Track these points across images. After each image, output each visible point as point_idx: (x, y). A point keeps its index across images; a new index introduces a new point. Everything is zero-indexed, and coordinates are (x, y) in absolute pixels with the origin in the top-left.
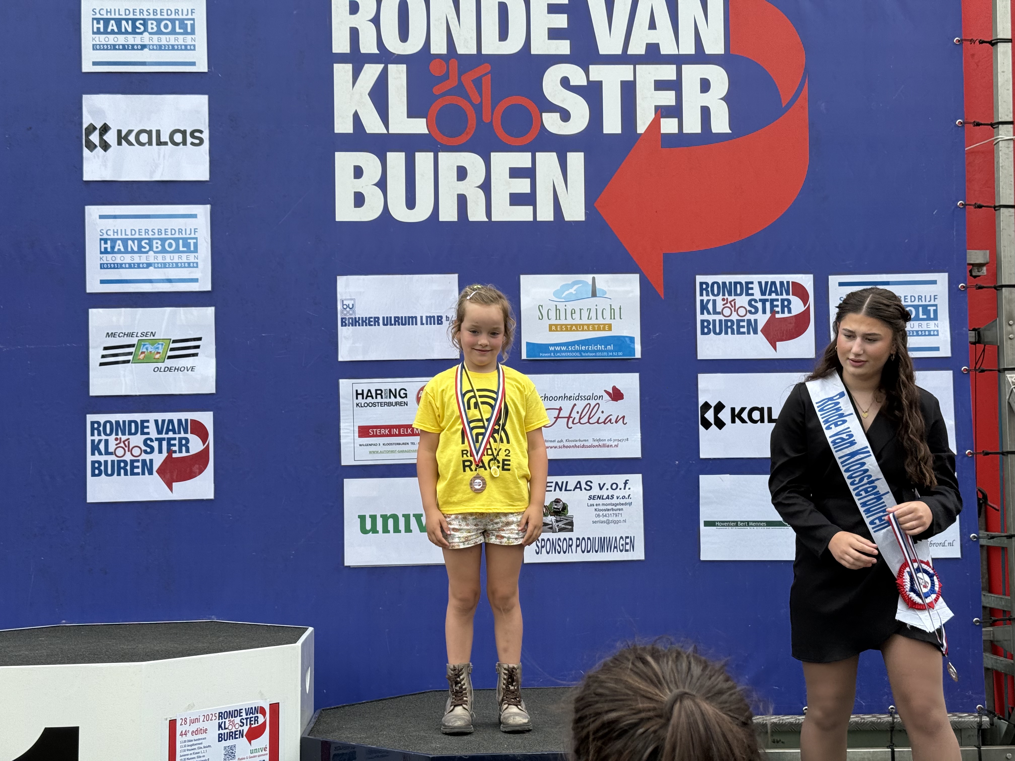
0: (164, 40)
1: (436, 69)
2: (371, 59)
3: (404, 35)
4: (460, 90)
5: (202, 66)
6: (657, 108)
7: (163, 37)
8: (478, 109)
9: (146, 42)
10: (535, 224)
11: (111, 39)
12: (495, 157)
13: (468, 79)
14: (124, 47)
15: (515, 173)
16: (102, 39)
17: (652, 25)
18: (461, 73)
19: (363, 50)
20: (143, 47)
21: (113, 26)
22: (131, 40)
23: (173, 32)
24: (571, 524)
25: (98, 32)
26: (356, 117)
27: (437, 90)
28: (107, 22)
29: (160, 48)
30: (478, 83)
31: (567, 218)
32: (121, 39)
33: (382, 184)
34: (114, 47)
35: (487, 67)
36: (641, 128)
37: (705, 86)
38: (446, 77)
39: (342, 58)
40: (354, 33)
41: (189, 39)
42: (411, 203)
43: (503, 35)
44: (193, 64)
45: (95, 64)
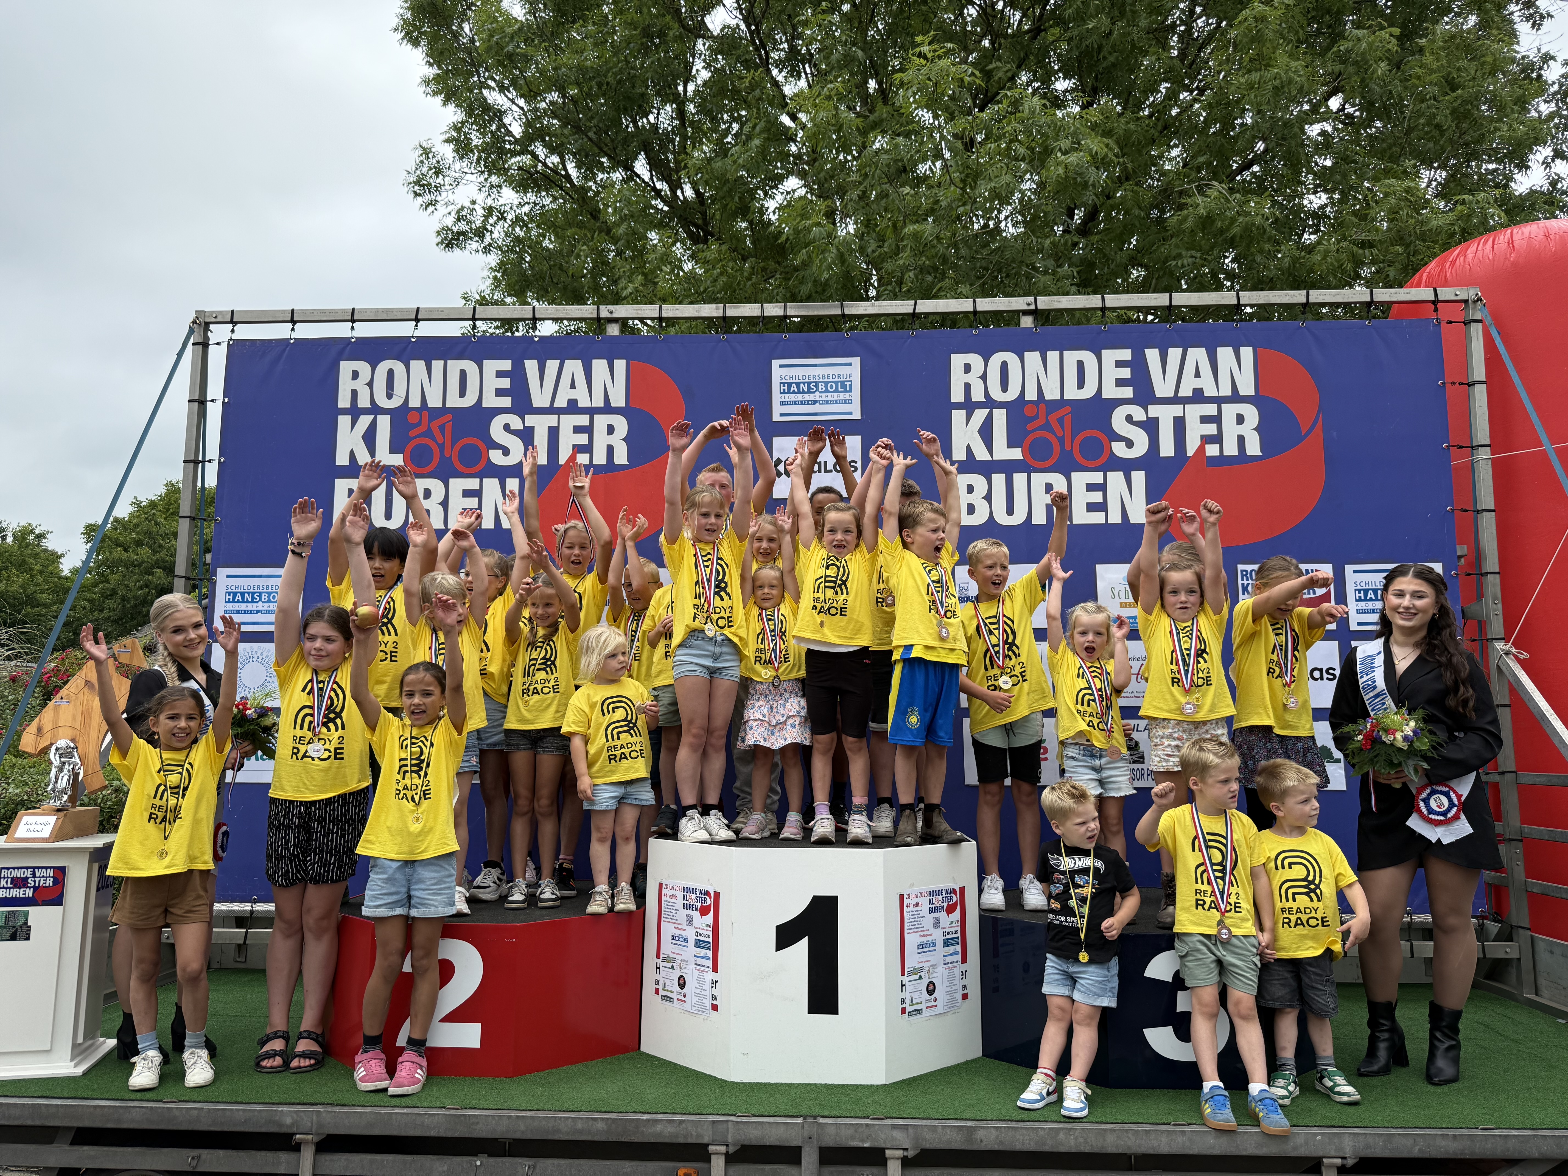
0: (830, 397)
1: (1028, 412)
2: (980, 405)
3: (1005, 387)
4: (1047, 427)
5: (857, 415)
6: (1202, 437)
7: (829, 395)
8: (1061, 441)
9: (818, 399)
10: (1107, 527)
11: (793, 397)
12: (1075, 476)
13: (1053, 418)
14: (803, 403)
15: (1091, 487)
16: (786, 397)
17: (1197, 375)
18: (1048, 414)
19: (974, 399)
20: (815, 402)
21: (794, 388)
22: (807, 397)
23: (836, 391)
24: (1143, 757)
25: (784, 392)
26: (968, 448)
27: (1029, 427)
28: (790, 384)
29: (827, 402)
30: (1061, 421)
31: (1132, 521)
32: (800, 397)
33: (988, 498)
34: (795, 403)
35: (1068, 409)
36: (1190, 452)
37: (1240, 419)
38: (1036, 417)
39: (958, 406)
40: (968, 387)
41: (847, 396)
42: (1010, 511)
43: (1081, 384)
44: (851, 413)
45: (781, 415)
